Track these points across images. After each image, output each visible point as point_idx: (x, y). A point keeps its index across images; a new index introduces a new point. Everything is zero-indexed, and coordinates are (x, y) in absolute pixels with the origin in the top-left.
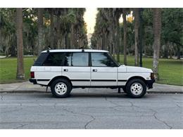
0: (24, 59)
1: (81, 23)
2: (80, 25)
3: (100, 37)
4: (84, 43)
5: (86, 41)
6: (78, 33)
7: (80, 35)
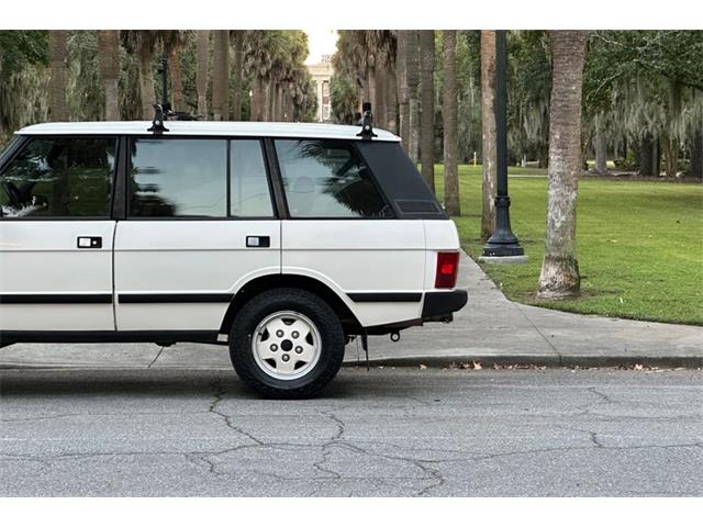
3: (367, 72)
4: (296, 105)
5: (303, 97)
6: (253, 53)
7: (264, 62)
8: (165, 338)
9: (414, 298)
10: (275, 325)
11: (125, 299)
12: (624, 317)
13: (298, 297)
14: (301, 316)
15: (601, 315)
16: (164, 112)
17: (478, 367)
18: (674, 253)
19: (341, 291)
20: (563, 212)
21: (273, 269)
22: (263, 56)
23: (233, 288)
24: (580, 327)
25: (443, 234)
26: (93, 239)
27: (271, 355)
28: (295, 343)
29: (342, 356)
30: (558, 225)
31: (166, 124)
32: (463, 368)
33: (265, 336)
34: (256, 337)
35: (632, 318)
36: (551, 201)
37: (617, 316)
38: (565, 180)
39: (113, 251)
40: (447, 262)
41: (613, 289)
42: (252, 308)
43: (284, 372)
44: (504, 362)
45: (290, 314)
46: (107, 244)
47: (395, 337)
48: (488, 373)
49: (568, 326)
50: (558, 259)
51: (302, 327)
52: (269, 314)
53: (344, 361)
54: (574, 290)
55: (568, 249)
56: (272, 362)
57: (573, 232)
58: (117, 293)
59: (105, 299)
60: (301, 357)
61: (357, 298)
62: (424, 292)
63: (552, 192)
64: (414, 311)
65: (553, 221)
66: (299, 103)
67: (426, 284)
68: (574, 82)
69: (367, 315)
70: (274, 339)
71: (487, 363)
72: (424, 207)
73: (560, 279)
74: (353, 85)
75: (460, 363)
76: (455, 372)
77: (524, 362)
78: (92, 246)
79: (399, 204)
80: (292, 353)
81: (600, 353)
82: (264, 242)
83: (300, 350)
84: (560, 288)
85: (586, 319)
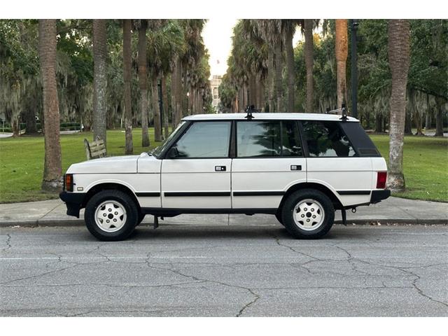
0: (62, 140)
1: (196, 51)
2: (194, 55)
3: (242, 84)
4: (204, 99)
5: (207, 96)
6: (189, 75)
7: (194, 79)
8: (250, 212)
9: (367, 193)
10: (303, 206)
11: (236, 194)
12: (434, 201)
13: (315, 193)
14: (315, 201)
15: (422, 200)
16: (253, 109)
17: (379, 224)
18: (433, 170)
19: (334, 190)
20: (397, 152)
21: (303, 180)
22: (194, 77)
23: (285, 189)
24: (416, 205)
25: (380, 164)
26: (222, 167)
27: (301, 219)
28: (313, 213)
29: (334, 219)
30: (395, 158)
31: (253, 114)
32: (372, 224)
33: (299, 210)
34: (295, 211)
35: (438, 201)
36: (391, 146)
37: (430, 200)
38: (398, 137)
39: (231, 172)
40: (382, 176)
41: (419, 187)
42: (293, 198)
43: (307, 227)
44: (392, 222)
45: (310, 200)
46: (228, 169)
47: (354, 211)
48: (385, 227)
49: (410, 205)
50: (395, 174)
51: (315, 206)
52: (300, 200)
53: (335, 220)
54: (402, 188)
55: (399, 169)
56: (302, 223)
57: (402, 161)
58: (233, 191)
59: (228, 194)
60: (315, 220)
61: (341, 193)
62: (371, 190)
63: (392, 143)
64: (367, 199)
65: (392, 156)
66: (205, 98)
67: (372, 186)
68: (402, 91)
69: (345, 201)
70: (303, 212)
71: (384, 222)
72: (371, 151)
73: (396, 183)
74: (233, 90)
75: (371, 222)
76: (369, 227)
77: (401, 222)
78: (222, 170)
79: (360, 150)
80: (311, 218)
81: (434, 218)
82: (299, 168)
83: (315, 217)
84: (396, 187)
85: (415, 201)
